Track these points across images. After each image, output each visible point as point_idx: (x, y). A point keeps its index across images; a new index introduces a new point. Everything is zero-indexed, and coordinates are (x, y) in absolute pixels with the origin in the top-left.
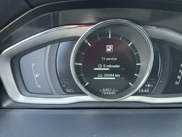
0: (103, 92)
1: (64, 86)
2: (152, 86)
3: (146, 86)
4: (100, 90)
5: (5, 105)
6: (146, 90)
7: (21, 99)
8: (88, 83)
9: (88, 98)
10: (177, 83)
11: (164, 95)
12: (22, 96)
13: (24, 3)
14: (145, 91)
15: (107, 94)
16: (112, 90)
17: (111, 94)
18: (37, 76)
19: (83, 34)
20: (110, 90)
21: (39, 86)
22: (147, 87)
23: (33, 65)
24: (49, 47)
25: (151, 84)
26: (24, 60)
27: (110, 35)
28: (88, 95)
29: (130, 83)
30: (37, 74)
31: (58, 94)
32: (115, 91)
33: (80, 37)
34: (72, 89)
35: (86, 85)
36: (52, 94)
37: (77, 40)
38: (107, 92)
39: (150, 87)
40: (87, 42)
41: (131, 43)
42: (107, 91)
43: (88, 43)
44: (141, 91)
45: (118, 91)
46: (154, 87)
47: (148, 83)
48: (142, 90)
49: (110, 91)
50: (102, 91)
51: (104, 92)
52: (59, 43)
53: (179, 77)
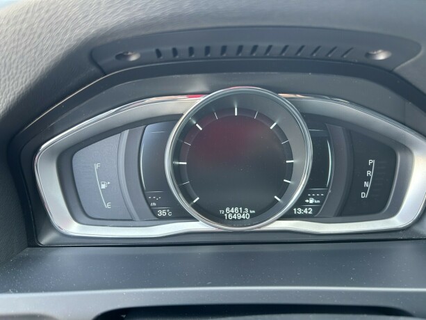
0: (226, 215)
1: (154, 204)
2: (318, 201)
3: (307, 201)
4: (222, 212)
5: (45, 241)
6: (306, 209)
7: (74, 229)
8: (198, 198)
9: (200, 225)
10: (364, 195)
11: (340, 218)
12: (75, 225)
13: (94, 69)
14: (306, 211)
15: (233, 219)
16: (243, 210)
17: (242, 219)
18: (103, 186)
19: (188, 110)
20: (239, 210)
21: (108, 206)
22: (308, 203)
23: (97, 166)
24: (126, 133)
25: (316, 198)
26: (80, 158)
27: (236, 109)
28: (198, 221)
29: (276, 197)
30: (103, 183)
31: (142, 219)
32: (249, 212)
33: (182, 115)
34: (168, 211)
35: (195, 201)
36: (132, 220)
37: (178, 120)
38: (233, 214)
39: (314, 204)
40: (194, 122)
41: (275, 124)
42: (233, 212)
43: (197, 125)
44: (297, 211)
45: (254, 212)
46: (321, 204)
47: (310, 197)
48: (300, 209)
49: (239, 212)
50: (225, 213)
51: (228, 214)
52: (144, 126)
53: (366, 184)
